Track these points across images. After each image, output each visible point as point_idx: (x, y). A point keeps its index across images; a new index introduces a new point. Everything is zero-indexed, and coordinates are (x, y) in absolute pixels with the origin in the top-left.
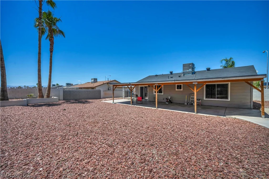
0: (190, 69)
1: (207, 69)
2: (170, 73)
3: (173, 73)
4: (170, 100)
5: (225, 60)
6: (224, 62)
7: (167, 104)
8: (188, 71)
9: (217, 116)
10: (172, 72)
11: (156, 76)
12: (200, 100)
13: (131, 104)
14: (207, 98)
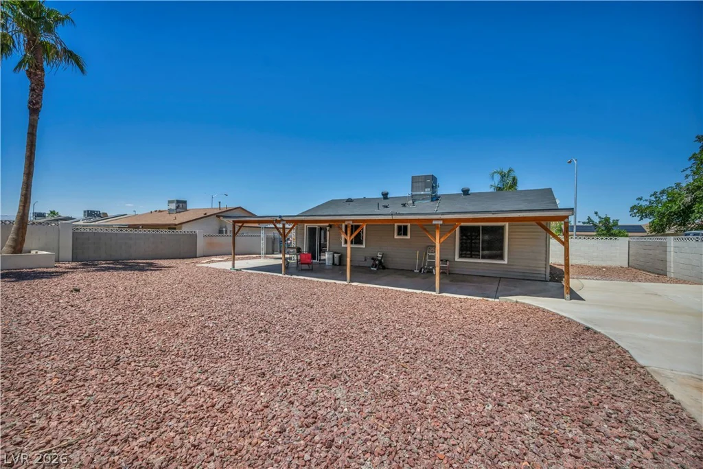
0: (426, 190)
1: (463, 191)
2: (382, 197)
3: (389, 196)
4: (380, 261)
5: (498, 172)
6: (497, 178)
7: (373, 272)
8: (422, 193)
9: (481, 298)
10: (387, 194)
11: (350, 200)
12: (447, 261)
13: (283, 272)
14: (461, 256)
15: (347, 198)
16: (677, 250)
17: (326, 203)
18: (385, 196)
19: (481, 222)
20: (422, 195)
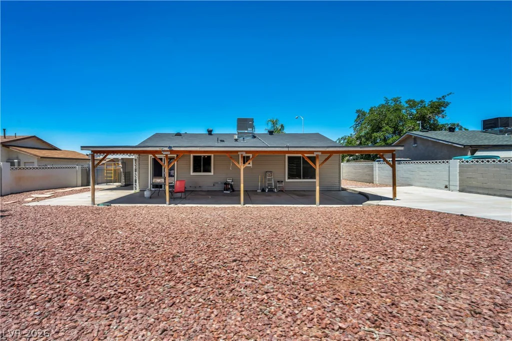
0: (249, 129)
1: (269, 132)
2: (207, 133)
3: (212, 133)
4: (231, 185)
5: (271, 121)
6: (270, 125)
7: (227, 195)
8: (246, 131)
10: (211, 131)
11: (179, 134)
12: (282, 182)
13: (168, 202)
14: (289, 178)
15: (176, 133)
16: (380, 169)
17: (154, 135)
18: (210, 132)
19: (294, 154)
20: (246, 133)
